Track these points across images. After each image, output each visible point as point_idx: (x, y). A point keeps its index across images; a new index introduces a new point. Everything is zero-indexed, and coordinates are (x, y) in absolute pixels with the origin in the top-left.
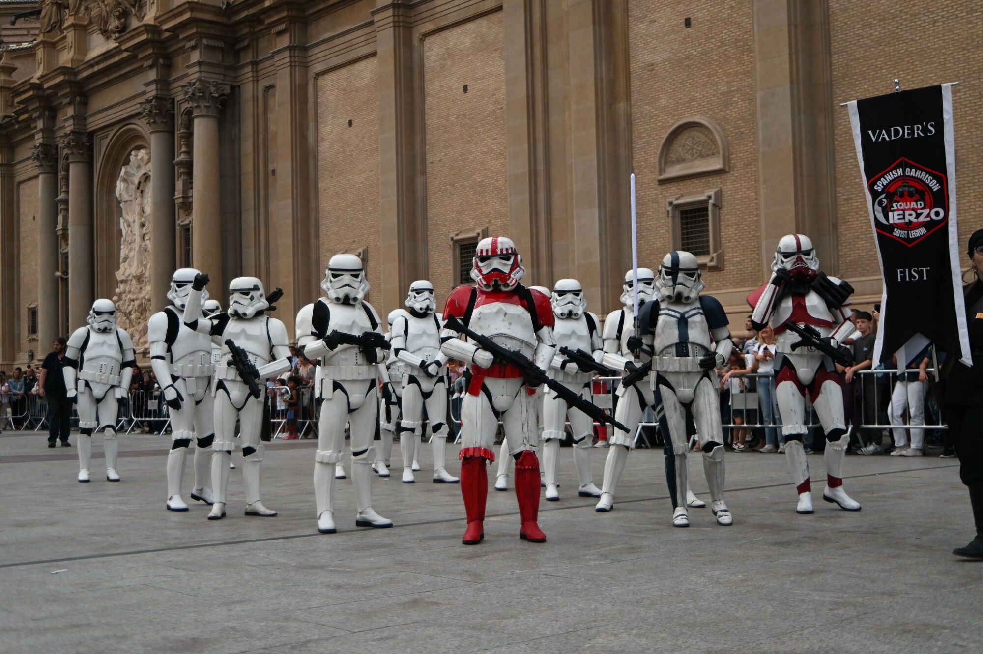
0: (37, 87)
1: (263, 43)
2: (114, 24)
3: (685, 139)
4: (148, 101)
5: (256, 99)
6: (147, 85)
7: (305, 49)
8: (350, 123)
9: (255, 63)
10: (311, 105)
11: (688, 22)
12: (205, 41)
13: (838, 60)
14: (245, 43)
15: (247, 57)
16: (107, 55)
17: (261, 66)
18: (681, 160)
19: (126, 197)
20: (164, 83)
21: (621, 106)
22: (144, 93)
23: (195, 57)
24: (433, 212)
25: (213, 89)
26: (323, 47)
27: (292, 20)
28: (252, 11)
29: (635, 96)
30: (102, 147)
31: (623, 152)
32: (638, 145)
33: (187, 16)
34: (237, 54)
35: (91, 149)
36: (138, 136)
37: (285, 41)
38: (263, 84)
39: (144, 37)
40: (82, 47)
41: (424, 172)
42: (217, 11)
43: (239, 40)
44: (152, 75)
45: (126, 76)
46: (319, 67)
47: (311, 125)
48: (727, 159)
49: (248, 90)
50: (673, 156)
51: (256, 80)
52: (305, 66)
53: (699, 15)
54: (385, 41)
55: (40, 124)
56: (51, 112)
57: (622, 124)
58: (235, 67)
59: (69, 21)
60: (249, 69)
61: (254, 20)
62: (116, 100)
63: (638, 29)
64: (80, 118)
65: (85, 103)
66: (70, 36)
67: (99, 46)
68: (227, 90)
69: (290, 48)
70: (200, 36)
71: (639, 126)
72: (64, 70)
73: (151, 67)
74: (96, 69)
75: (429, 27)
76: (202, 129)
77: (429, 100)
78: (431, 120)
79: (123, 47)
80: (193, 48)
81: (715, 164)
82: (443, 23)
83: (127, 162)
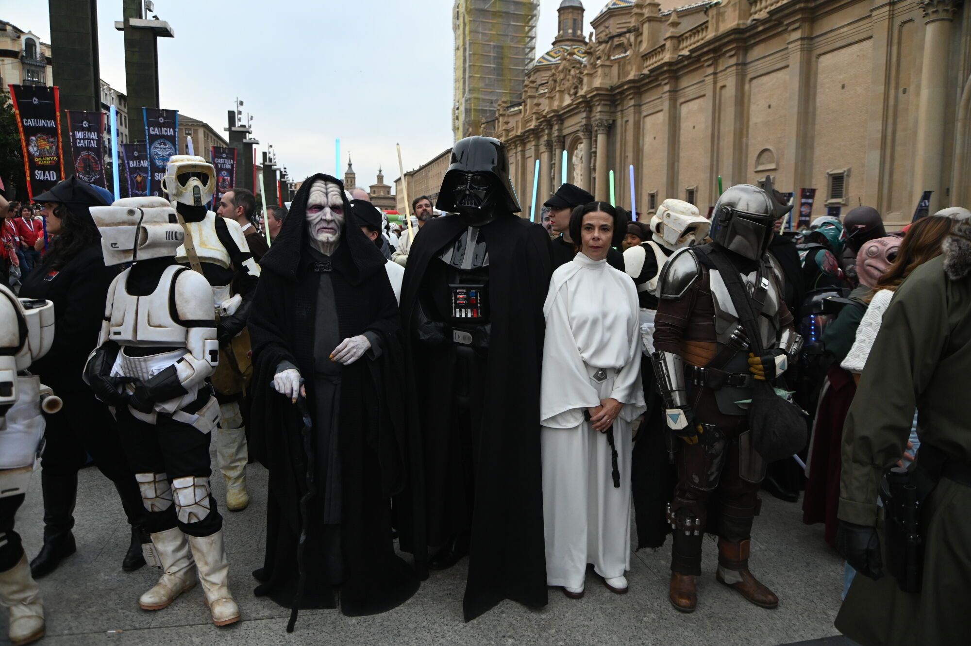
0: (545, 117)
1: (625, 102)
2: (572, 91)
3: (765, 155)
4: (582, 126)
5: (622, 126)
6: (583, 119)
7: (640, 106)
8: (655, 138)
9: (622, 111)
10: (641, 130)
11: (769, 107)
12: (603, 102)
13: (817, 127)
14: (618, 102)
15: (619, 108)
16: (569, 106)
17: (624, 112)
18: (763, 164)
19: (576, 163)
20: (588, 118)
21: (744, 140)
22: (581, 122)
23: (599, 109)
24: (681, 177)
25: (605, 122)
26: (647, 105)
27: (635, 93)
28: (620, 90)
29: (750, 136)
30: (568, 141)
31: (743, 159)
32: (750, 156)
33: (595, 93)
34: (616, 106)
35: (564, 142)
36: (580, 139)
37: (632, 102)
38: (625, 119)
39: (581, 100)
40: (562, 100)
41: (678, 161)
42: (607, 90)
43: (616, 101)
44: (584, 115)
45: (576, 114)
46: (644, 114)
47: (641, 137)
48: (777, 165)
49: (619, 122)
50: (760, 162)
51: (622, 118)
52: (640, 113)
53: (773, 104)
54: (666, 106)
55: (546, 131)
56: (551, 126)
57: (744, 147)
58: (615, 113)
59: (558, 89)
60: (619, 113)
61: (622, 93)
62: (573, 123)
63: (753, 107)
64: (560, 130)
65: (562, 124)
66: (557, 95)
67: (567, 100)
68: (611, 122)
69: (634, 106)
70: (601, 100)
71: (750, 149)
72: (554, 111)
73: (584, 111)
74: (565, 110)
75: (682, 100)
76: (601, 139)
77: (682, 131)
78: (682, 139)
79: (574, 103)
80: (598, 105)
81: (773, 166)
82: (688, 99)
83: (577, 149)
